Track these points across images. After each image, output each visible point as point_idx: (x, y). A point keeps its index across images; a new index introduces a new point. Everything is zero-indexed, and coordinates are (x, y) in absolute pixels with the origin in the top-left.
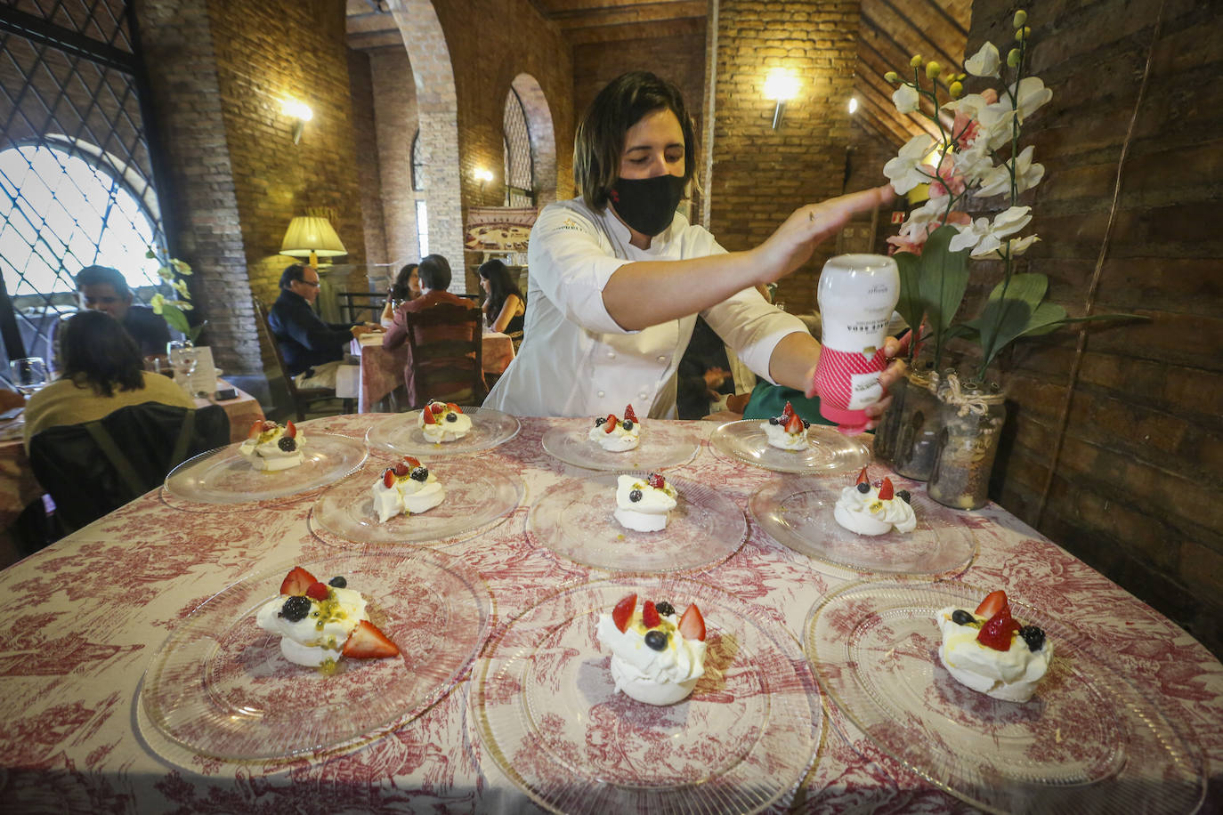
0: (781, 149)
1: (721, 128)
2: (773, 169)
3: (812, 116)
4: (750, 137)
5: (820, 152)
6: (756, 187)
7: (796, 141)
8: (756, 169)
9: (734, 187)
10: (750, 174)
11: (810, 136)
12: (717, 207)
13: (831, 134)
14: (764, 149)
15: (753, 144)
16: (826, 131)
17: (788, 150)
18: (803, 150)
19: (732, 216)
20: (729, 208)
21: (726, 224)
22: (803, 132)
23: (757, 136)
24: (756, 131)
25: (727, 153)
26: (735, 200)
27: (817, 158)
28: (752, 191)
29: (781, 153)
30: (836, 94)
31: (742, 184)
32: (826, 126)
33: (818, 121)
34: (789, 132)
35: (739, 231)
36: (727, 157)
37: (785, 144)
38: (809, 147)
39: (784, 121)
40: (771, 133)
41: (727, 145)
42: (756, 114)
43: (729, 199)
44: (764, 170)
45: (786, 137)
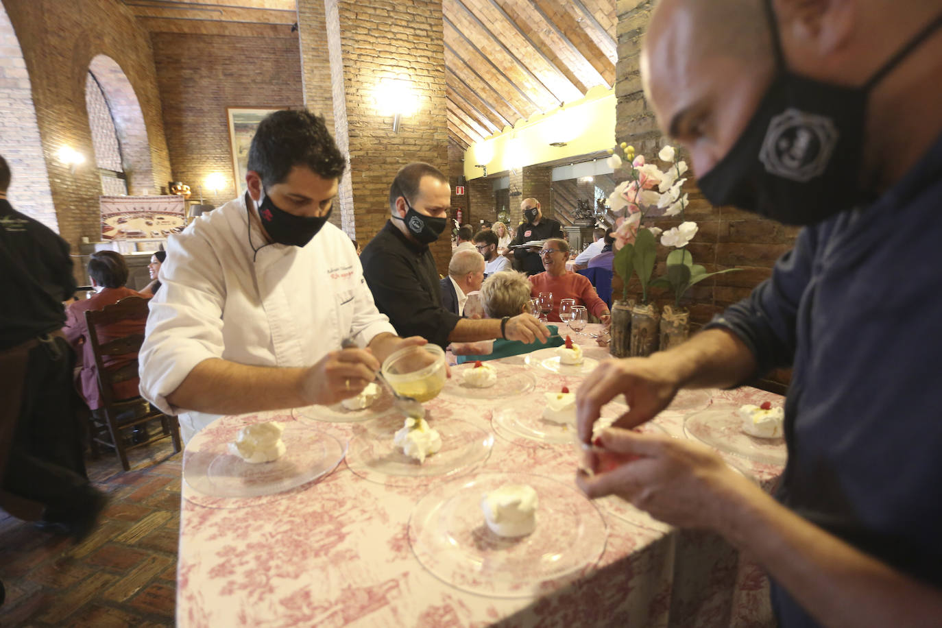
0: (401, 147)
1: (353, 130)
2: (398, 162)
3: (422, 123)
4: (376, 137)
5: (430, 150)
6: (386, 176)
7: (412, 141)
8: (385, 163)
9: (370, 177)
10: (381, 166)
11: (421, 138)
12: (358, 193)
13: (436, 137)
14: (389, 147)
15: (380, 143)
16: (432, 134)
17: (406, 148)
18: (418, 148)
19: (370, 199)
20: (367, 193)
21: (366, 206)
22: (416, 135)
23: (383, 137)
24: (381, 133)
25: (361, 150)
26: (371, 186)
27: (428, 154)
28: (384, 180)
29: (403, 150)
30: (435, 108)
31: (376, 174)
32: (431, 131)
33: (427, 128)
34: (406, 134)
35: (376, 211)
36: (361, 153)
37: (404, 144)
38: (422, 146)
39: (401, 127)
40: (392, 135)
41: (360, 144)
42: (380, 120)
43: (367, 186)
44: (391, 163)
45: (404, 138)
